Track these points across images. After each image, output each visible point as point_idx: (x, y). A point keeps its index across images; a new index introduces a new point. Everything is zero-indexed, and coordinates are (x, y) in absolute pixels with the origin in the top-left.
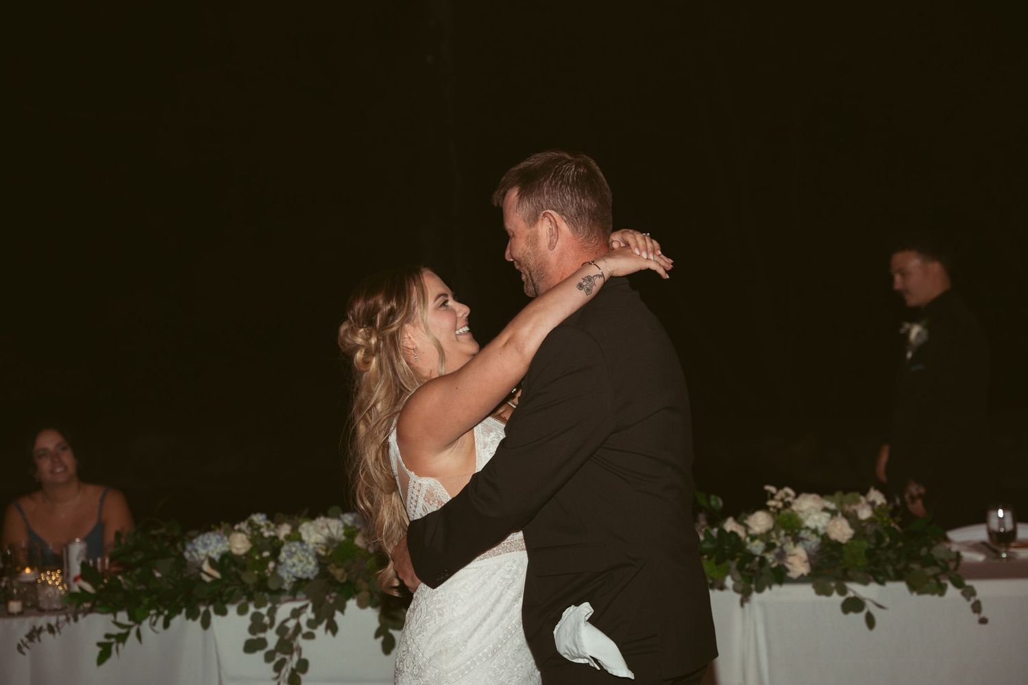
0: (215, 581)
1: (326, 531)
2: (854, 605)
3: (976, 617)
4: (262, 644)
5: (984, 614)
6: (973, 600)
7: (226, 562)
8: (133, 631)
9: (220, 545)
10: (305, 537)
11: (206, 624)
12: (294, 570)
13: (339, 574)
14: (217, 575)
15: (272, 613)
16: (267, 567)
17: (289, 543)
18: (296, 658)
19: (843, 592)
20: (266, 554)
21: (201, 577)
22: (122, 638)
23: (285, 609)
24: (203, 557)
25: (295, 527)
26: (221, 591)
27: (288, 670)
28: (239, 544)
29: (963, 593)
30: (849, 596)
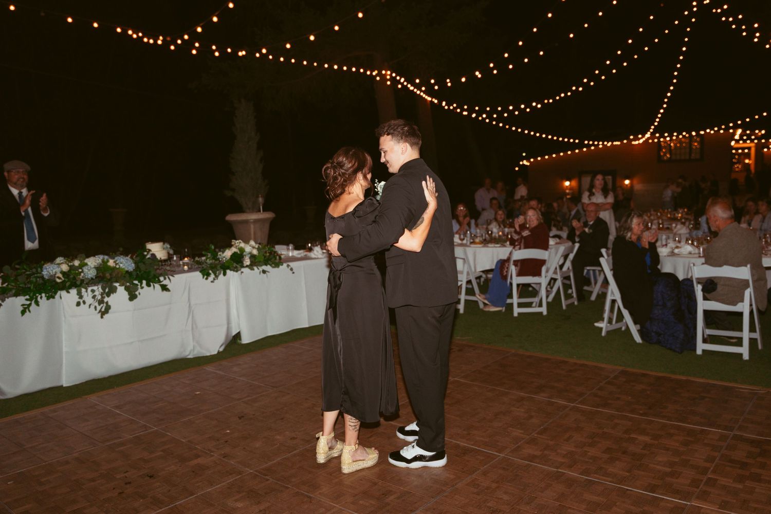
0: (63, 282)
1: (98, 262)
2: (264, 272)
3: (292, 272)
4: (84, 302)
5: (294, 271)
6: (290, 268)
7: (63, 273)
8: (33, 302)
9: (59, 268)
10: (89, 263)
11: (61, 297)
12: (89, 275)
13: (108, 275)
14: (63, 279)
15: (87, 291)
16: (80, 275)
17: (83, 266)
18: (105, 305)
19: (258, 269)
20: (80, 270)
21: (55, 281)
22: (30, 305)
23: (90, 289)
24: (54, 273)
25: (81, 261)
26: (65, 285)
27: (103, 310)
28: (65, 268)
29: (287, 266)
30: (261, 270)
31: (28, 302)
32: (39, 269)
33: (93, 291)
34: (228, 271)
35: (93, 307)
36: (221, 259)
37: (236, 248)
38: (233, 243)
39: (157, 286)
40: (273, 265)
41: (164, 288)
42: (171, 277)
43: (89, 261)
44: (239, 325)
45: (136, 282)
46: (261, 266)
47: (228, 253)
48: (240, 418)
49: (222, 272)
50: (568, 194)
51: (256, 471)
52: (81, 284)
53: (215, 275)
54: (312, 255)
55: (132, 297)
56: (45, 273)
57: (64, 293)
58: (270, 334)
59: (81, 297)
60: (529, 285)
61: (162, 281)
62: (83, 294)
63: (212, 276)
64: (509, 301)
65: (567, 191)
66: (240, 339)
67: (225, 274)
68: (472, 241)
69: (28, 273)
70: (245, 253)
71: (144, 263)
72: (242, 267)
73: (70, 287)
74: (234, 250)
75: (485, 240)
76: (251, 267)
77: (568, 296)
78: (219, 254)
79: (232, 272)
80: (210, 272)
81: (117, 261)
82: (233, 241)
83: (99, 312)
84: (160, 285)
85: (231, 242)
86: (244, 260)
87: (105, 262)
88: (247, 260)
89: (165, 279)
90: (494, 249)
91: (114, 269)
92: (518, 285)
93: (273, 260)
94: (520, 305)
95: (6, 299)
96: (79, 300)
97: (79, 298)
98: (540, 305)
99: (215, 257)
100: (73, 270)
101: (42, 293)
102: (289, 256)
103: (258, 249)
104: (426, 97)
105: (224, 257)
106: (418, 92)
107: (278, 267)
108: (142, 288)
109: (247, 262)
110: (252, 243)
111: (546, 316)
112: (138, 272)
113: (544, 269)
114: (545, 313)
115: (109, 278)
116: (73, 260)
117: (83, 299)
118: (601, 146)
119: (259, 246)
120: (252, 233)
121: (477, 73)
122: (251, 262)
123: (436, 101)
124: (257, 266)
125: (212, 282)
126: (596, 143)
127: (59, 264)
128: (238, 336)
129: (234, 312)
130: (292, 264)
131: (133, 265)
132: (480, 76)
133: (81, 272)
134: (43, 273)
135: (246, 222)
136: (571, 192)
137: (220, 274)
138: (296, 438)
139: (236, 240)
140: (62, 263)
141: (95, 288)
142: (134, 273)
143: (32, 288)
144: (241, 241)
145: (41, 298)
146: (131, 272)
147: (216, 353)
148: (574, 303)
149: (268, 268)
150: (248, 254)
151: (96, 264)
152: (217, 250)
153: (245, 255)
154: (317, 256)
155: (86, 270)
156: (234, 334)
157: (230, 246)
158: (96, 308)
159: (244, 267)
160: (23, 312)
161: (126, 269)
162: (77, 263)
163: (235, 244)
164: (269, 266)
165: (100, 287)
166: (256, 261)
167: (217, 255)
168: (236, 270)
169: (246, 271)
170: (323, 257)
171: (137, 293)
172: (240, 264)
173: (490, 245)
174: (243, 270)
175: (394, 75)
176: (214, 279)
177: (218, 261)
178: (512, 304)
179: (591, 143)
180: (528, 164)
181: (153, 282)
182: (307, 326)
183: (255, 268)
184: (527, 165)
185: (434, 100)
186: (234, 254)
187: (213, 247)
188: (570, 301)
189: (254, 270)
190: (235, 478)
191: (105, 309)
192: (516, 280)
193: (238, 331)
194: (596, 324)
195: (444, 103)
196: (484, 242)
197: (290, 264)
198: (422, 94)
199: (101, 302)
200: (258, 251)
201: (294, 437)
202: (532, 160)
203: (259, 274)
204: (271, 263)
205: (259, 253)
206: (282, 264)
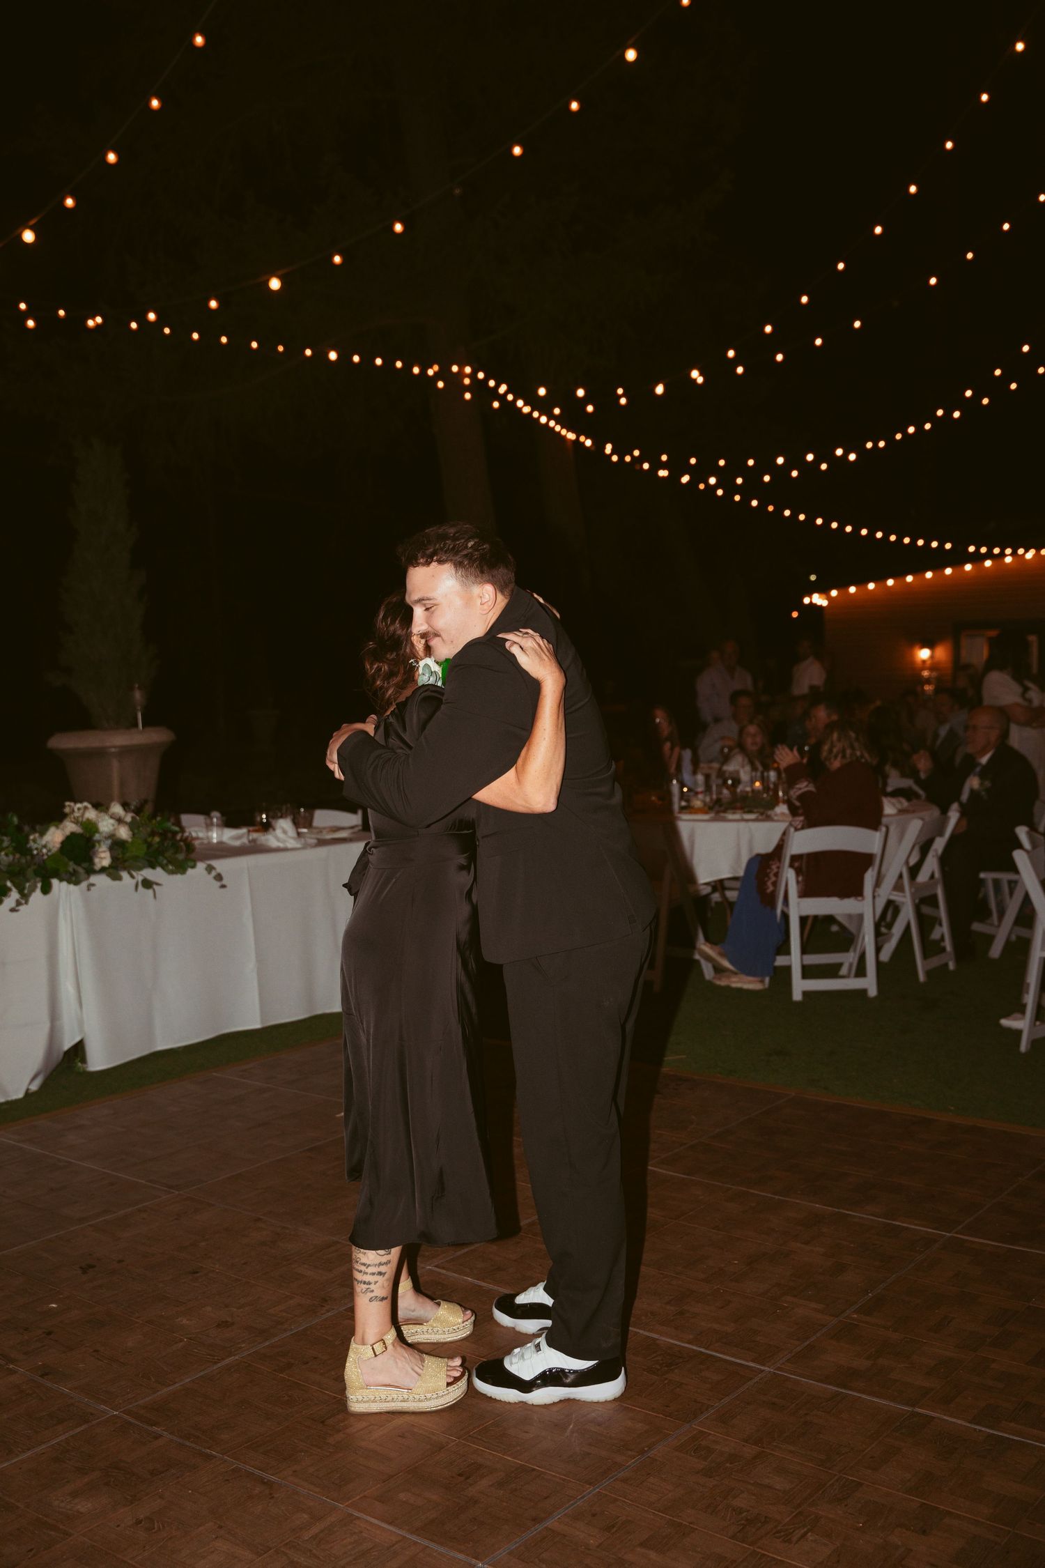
2: (147, 884)
3: (219, 884)
5: (224, 882)
6: (214, 873)
19: (132, 877)
29: (206, 869)
30: (140, 879)
34: (55, 882)
36: (35, 852)
37: (76, 822)
38: (67, 810)
40: (170, 867)
44: (81, 1023)
46: (140, 869)
47: (54, 837)
48: (84, 1270)
49: (39, 885)
50: (928, 681)
51: (128, 1412)
53: (21, 891)
54: (270, 839)
58: (161, 1047)
60: (830, 919)
63: (15, 895)
64: (780, 961)
65: (926, 673)
66: (84, 1060)
67: (46, 890)
68: (683, 804)
70: (97, 837)
72: (91, 871)
74: (70, 827)
75: (718, 802)
76: (112, 872)
77: (931, 948)
78: (32, 837)
79: (64, 884)
80: (9, 884)
82: (67, 803)
85: (64, 806)
86: (95, 853)
88: (103, 855)
90: (742, 824)
92: (803, 920)
93: (168, 854)
94: (808, 972)
98: (861, 972)
99: (21, 847)
102: (210, 843)
103: (132, 826)
104: (564, 432)
105: (45, 846)
106: (543, 420)
107: (184, 871)
109: (103, 858)
110: (117, 809)
111: (876, 998)
113: (869, 877)
114: (873, 992)
118: (1008, 560)
119: (133, 818)
120: (116, 783)
121: (695, 374)
122: (114, 858)
123: (588, 443)
124: (128, 869)
125: (13, 910)
126: (996, 551)
128: (78, 1050)
129: (67, 988)
130: (220, 865)
132: (700, 380)
135: (100, 753)
136: (934, 674)
137: (33, 890)
138: (233, 1324)
139: (76, 802)
144: (89, 806)
147: (20, 1095)
148: (946, 965)
149: (156, 874)
150: (107, 838)
152: (26, 828)
153: (99, 842)
154: (284, 841)
156: (67, 1045)
157: (58, 817)
159: (95, 872)
163: (73, 811)
164: (159, 870)
166: (128, 855)
167: (27, 841)
168: (74, 879)
169: (100, 880)
170: (299, 846)
172: (85, 865)
173: (730, 816)
174: (94, 879)
175: (481, 375)
176: (18, 903)
177: (29, 857)
178: (787, 970)
179: (984, 550)
180: (824, 603)
182: (258, 1026)
183: (124, 874)
184: (821, 606)
185: (582, 439)
186: (70, 840)
187: (15, 820)
188: (935, 962)
189: (120, 878)
190: (72, 1433)
192: (799, 907)
193: (78, 1039)
194: (1005, 1022)
195: (609, 449)
196: (717, 808)
197: (214, 863)
198: (552, 423)
200: (132, 829)
201: (227, 1322)
202: (834, 593)
203: (133, 888)
204: (165, 862)
205: (134, 835)
206: (192, 864)
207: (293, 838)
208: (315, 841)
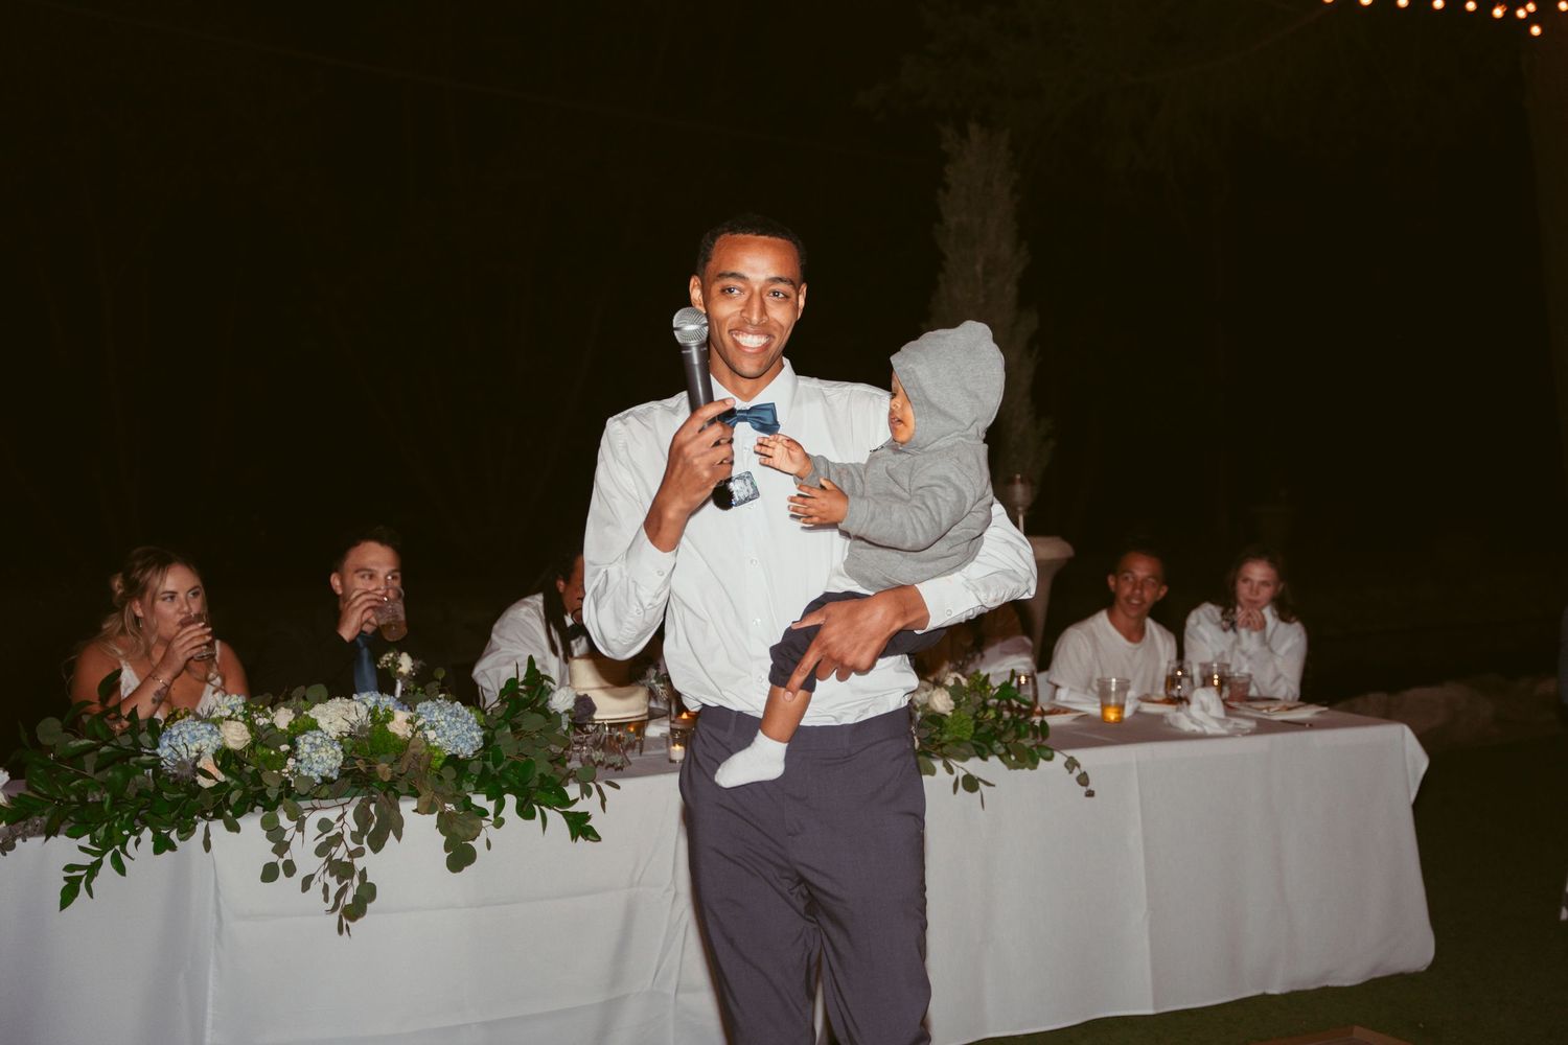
0: (221, 786)
1: (353, 718)
3: (1084, 789)
4: (290, 869)
5: (1091, 787)
6: (1077, 772)
7: (225, 757)
8: (107, 858)
9: (215, 737)
10: (322, 723)
11: (207, 845)
12: (318, 767)
13: (384, 770)
14: (222, 778)
15: (300, 828)
16: (283, 765)
17: (303, 732)
18: (356, 882)
19: (950, 771)
20: (285, 748)
21: (195, 782)
22: (93, 870)
23: (312, 820)
24: (194, 754)
25: (298, 713)
26: (227, 799)
27: (348, 899)
28: (236, 736)
29: (1066, 765)
30: (961, 774)
31: (88, 860)
32: (145, 738)
33: (325, 825)
35: (316, 887)
39: (555, 817)
40: (1012, 758)
41: (580, 827)
42: (606, 789)
43: (324, 716)
45: (479, 800)
46: (964, 758)
52: (280, 798)
54: (1183, 720)
55: (460, 857)
56: (164, 751)
57: (218, 828)
59: (281, 847)
61: (576, 800)
62: (287, 838)
69: (104, 749)
71: (515, 728)
73: (243, 808)
81: (418, 718)
83: (334, 909)
84: (565, 815)
87: (380, 720)
89: (586, 791)
91: (404, 745)
93: (1006, 739)
95: (19, 842)
96: (274, 858)
97: (274, 850)
100: (266, 746)
101: (145, 823)
103: (956, 693)
107: (1034, 765)
108: (499, 823)
112: (490, 764)
115: (387, 778)
116: (274, 705)
117: (287, 856)
122: (925, 740)
127: (218, 722)
130: (1086, 757)
131: (477, 735)
133: (289, 754)
134: (159, 751)
140: (229, 718)
141: (332, 815)
142: (475, 768)
143: (106, 806)
145: (137, 842)
146: (467, 761)
149: (989, 768)
151: (346, 727)
154: (1201, 724)
155: (307, 748)
158: (326, 889)
160: (69, 895)
161: (449, 750)
162: (283, 718)
164: (993, 761)
165: (350, 811)
166: (946, 736)
170: (1224, 732)
171: (478, 844)
181: (539, 805)
182: (1150, 1012)
183: (938, 764)
191: (355, 898)
197: (1079, 755)
199: (343, 870)
200: (953, 697)
203: (951, 789)
204: (1002, 751)
205: (958, 705)
206: (1048, 753)
207: (1218, 720)
208: (1252, 724)
